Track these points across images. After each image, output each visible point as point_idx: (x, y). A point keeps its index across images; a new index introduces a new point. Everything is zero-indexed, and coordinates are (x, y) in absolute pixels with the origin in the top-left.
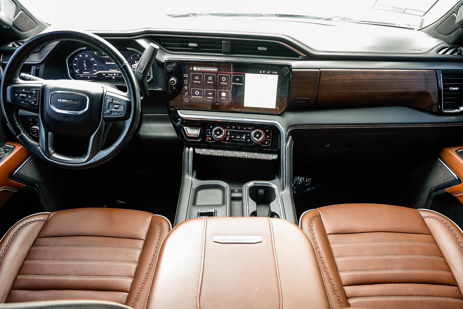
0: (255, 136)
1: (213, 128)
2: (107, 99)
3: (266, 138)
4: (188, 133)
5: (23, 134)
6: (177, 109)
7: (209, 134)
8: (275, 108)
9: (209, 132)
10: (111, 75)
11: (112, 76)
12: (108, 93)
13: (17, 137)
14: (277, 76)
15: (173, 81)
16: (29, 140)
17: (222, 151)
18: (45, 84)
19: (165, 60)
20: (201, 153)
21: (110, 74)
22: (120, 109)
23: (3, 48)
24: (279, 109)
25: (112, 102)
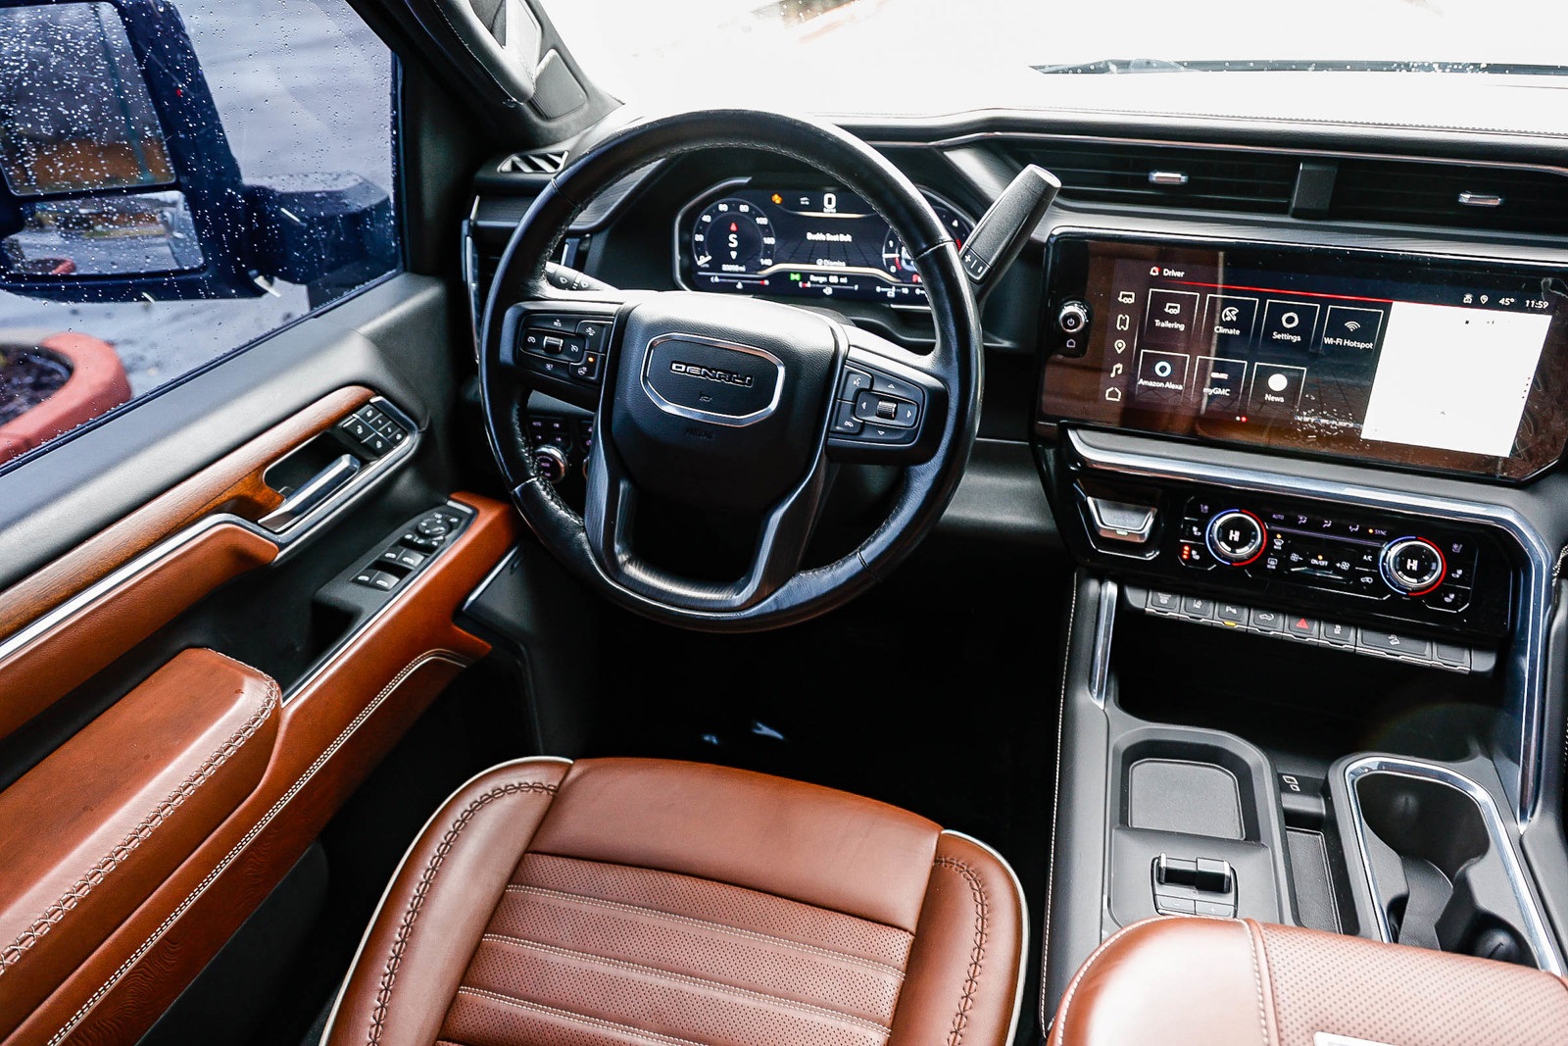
0: (1401, 567)
1: (1213, 512)
2: (852, 376)
3: (1450, 578)
4: (1102, 523)
5: (535, 479)
6: (1067, 427)
7: (1192, 536)
8: (1508, 456)
9: (1195, 529)
10: (822, 279)
11: (824, 283)
12: (854, 354)
13: (516, 489)
14: (1548, 318)
15: (1075, 316)
16: (552, 503)
17: (1241, 610)
18: (628, 305)
19: (1051, 235)
20: (1150, 609)
21: (816, 275)
22: (900, 420)
23: (482, 174)
25: (871, 389)
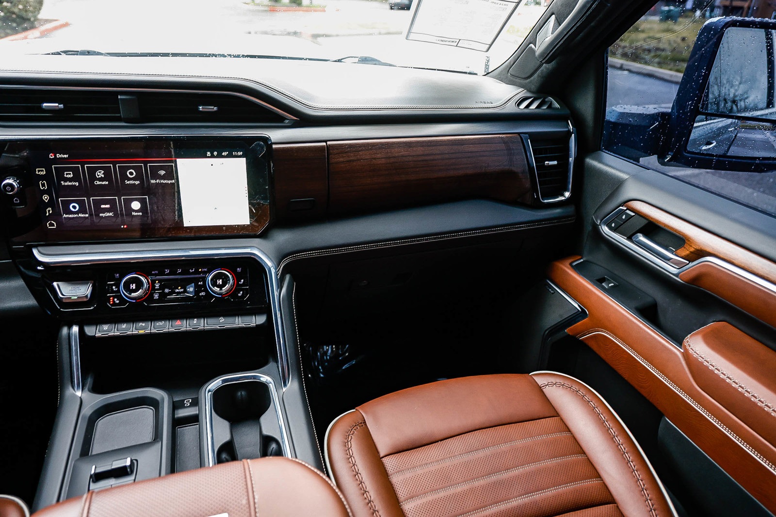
0: (214, 284)
1: (122, 277)
3: (238, 285)
4: (63, 295)
6: (30, 248)
7: (113, 292)
8: (249, 224)
15: (11, 185)
17: (147, 323)
20: (98, 335)
24: (258, 225)
